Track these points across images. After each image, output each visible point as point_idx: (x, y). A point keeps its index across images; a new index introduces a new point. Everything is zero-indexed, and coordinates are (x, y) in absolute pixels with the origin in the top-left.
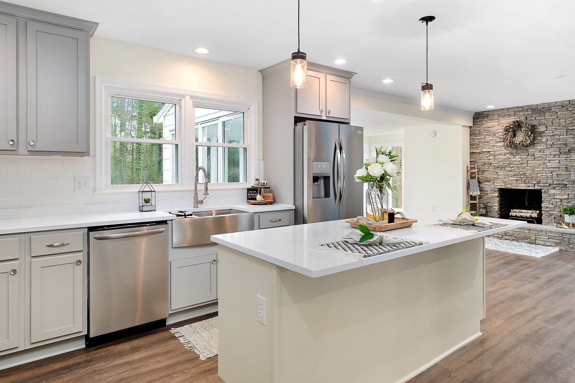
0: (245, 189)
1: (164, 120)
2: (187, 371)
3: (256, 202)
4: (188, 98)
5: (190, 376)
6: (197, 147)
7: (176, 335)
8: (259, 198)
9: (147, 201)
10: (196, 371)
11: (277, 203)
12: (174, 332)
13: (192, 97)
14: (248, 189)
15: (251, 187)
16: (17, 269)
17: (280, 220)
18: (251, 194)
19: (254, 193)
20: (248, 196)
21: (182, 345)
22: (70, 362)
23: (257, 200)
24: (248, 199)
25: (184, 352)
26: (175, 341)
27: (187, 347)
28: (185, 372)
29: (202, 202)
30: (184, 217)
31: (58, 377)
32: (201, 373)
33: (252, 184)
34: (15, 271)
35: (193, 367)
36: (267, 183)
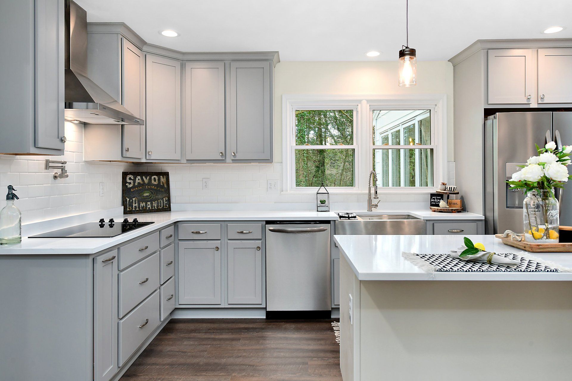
0: (427, 194)
1: (376, 123)
2: (326, 359)
3: (438, 209)
4: (364, 102)
5: (326, 363)
6: (374, 150)
7: (334, 328)
8: (443, 204)
9: (323, 202)
10: (333, 361)
11: (468, 212)
12: (334, 325)
13: (368, 101)
14: (431, 194)
15: (436, 192)
16: (219, 247)
17: (463, 231)
18: (435, 200)
19: (438, 199)
20: (431, 202)
21: (335, 337)
22: (251, 326)
23: (440, 207)
24: (432, 205)
25: (333, 343)
26: (331, 333)
27: (338, 340)
28: (324, 359)
29: (377, 206)
30: (348, 219)
31: (239, 333)
32: (336, 364)
33: (437, 188)
34: (217, 248)
35: (333, 358)
36: (454, 187)
